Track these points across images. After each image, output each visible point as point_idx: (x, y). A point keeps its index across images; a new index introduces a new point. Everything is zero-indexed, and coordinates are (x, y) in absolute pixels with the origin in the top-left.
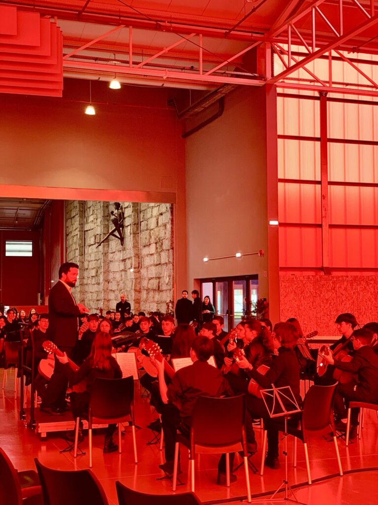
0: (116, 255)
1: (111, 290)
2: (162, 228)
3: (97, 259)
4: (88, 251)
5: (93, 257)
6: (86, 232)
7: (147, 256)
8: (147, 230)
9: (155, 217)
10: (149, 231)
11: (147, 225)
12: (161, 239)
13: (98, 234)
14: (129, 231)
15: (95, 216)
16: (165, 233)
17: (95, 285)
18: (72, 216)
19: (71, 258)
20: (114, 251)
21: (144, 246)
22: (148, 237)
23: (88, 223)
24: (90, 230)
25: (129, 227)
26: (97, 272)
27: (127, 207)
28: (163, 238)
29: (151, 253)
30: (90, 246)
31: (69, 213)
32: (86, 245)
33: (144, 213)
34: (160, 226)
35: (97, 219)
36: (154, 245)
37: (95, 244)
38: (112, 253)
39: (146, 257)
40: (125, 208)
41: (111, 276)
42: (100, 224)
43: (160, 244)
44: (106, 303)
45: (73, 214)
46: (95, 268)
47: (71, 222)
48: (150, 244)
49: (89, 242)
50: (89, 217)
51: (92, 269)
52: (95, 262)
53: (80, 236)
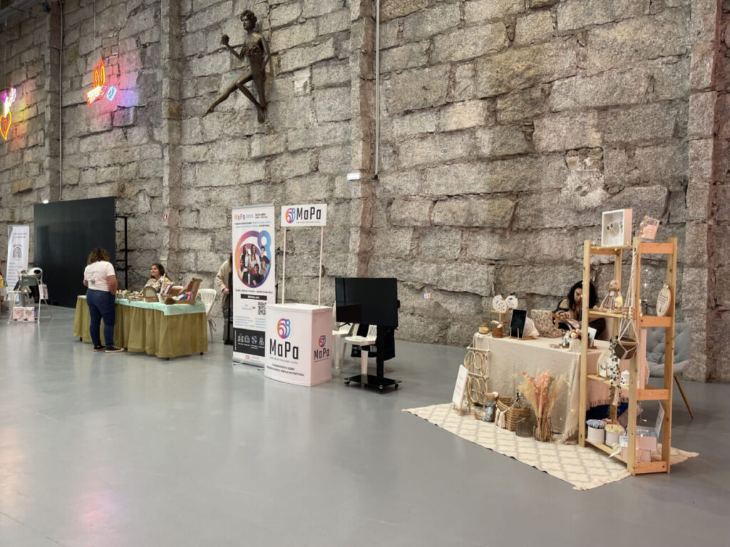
0: (224, 148)
1: (196, 229)
3: (122, 160)
4: (79, 148)
5: (101, 159)
6: (68, 109)
7: (423, 139)
9: (492, 21)
10: (444, 68)
11: (428, 52)
12: (547, 78)
13: (123, 108)
14: (299, 84)
16: (583, 59)
20: (214, 138)
22: (440, 84)
23: (80, 89)
24: (85, 103)
25: (305, 75)
26: (122, 190)
27: (288, 24)
30: (83, 137)
32: (70, 135)
33: (401, 24)
34: (536, 42)
35: (119, 75)
37: (109, 131)
38: (198, 144)
39: (416, 141)
40: (273, 29)
42: (133, 83)
43: (537, 95)
44: (174, 257)
46: (109, 182)
48: (446, 104)
49: (83, 128)
50: (82, 75)
51: (99, 184)
52: (112, 168)
53: (52, 116)
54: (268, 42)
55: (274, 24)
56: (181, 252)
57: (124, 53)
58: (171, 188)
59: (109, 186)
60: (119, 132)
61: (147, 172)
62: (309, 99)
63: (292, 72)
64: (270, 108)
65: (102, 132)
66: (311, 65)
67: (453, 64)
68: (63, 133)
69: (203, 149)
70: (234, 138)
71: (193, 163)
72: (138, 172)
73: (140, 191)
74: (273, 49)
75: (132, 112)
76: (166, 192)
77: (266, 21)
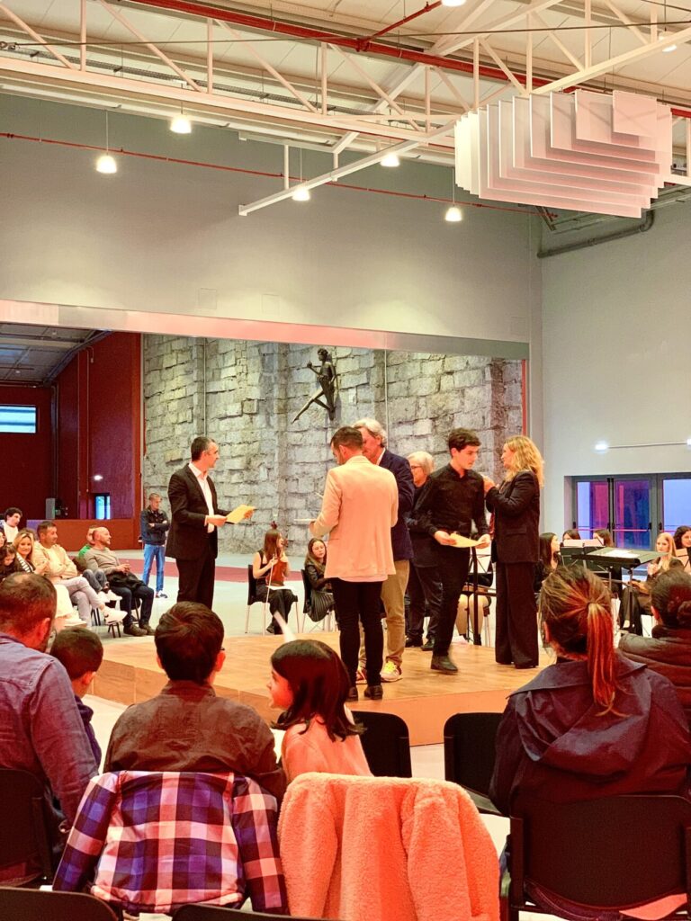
0: (312, 435)
1: (296, 493)
2: (452, 395)
3: (249, 440)
4: (218, 427)
5: (234, 437)
6: (211, 395)
7: (407, 439)
8: (408, 396)
9: (432, 376)
10: (414, 399)
11: (408, 388)
12: (451, 412)
13: (250, 400)
14: (351, 398)
15: (240, 369)
16: (463, 404)
17: (241, 486)
18: (164, 366)
19: (160, 438)
20: (306, 428)
21: (400, 423)
22: (412, 408)
23: (219, 379)
24: (223, 392)
25: (353, 392)
26: (249, 463)
27: (346, 357)
28: (454, 411)
29: (418, 434)
30: (222, 419)
31: (155, 360)
32: (212, 416)
33: (397, 369)
34: (448, 391)
35: (247, 374)
36: (430, 421)
37: (240, 416)
38: (297, 432)
39: (405, 440)
40: (338, 359)
41: (295, 470)
42: (256, 381)
43: (448, 420)
44: (282, 514)
45: (167, 362)
46: (240, 456)
47: (161, 376)
48: (416, 420)
49: (222, 412)
50: (220, 369)
51: (233, 457)
52: (241, 446)
53: (199, 400)
54: (334, 367)
55: (339, 356)
56: (287, 510)
57: (250, 358)
58: (280, 464)
59: (240, 459)
60: (247, 417)
61: (265, 450)
62: (356, 408)
63: (347, 389)
64: (336, 411)
65: (236, 416)
66: (357, 386)
67: (418, 397)
68: (206, 413)
69: (300, 435)
70: (318, 429)
71: (294, 445)
72: (260, 449)
73: (261, 464)
74: (338, 371)
75: (255, 402)
76: (276, 466)
77: (334, 353)
